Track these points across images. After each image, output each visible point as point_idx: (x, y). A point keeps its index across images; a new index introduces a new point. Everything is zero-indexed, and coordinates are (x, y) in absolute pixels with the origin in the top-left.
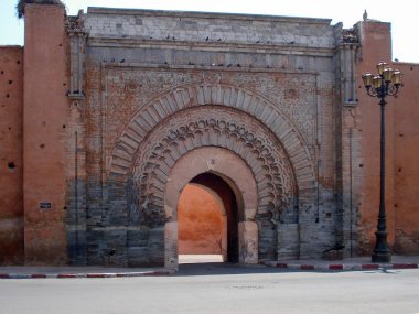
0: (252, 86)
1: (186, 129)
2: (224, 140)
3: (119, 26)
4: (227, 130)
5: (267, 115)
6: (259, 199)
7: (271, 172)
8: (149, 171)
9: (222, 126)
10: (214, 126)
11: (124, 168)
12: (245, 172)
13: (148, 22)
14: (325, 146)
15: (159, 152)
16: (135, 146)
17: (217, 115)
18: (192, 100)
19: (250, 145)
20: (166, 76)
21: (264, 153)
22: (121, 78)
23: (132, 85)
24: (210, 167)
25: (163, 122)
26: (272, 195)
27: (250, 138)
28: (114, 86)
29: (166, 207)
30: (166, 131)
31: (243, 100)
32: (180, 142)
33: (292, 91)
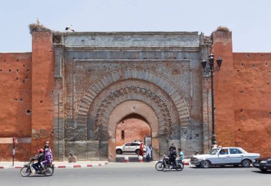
0: (154, 69)
1: (119, 92)
2: (140, 97)
3: (83, 41)
4: (141, 92)
5: (162, 83)
6: (159, 127)
7: (166, 113)
8: (100, 113)
9: (138, 89)
10: (134, 89)
11: (86, 112)
12: (152, 113)
13: (98, 38)
14: (195, 99)
15: (104, 103)
16: (91, 100)
17: (135, 84)
18: (121, 77)
19: (154, 99)
20: (107, 65)
21: (161, 103)
22: (84, 67)
23: (90, 71)
24: (133, 111)
25: (107, 88)
26: (166, 125)
27: (153, 95)
28: (80, 71)
29: (109, 131)
30: (108, 93)
31: (149, 76)
32: (116, 98)
33: (176, 71)
